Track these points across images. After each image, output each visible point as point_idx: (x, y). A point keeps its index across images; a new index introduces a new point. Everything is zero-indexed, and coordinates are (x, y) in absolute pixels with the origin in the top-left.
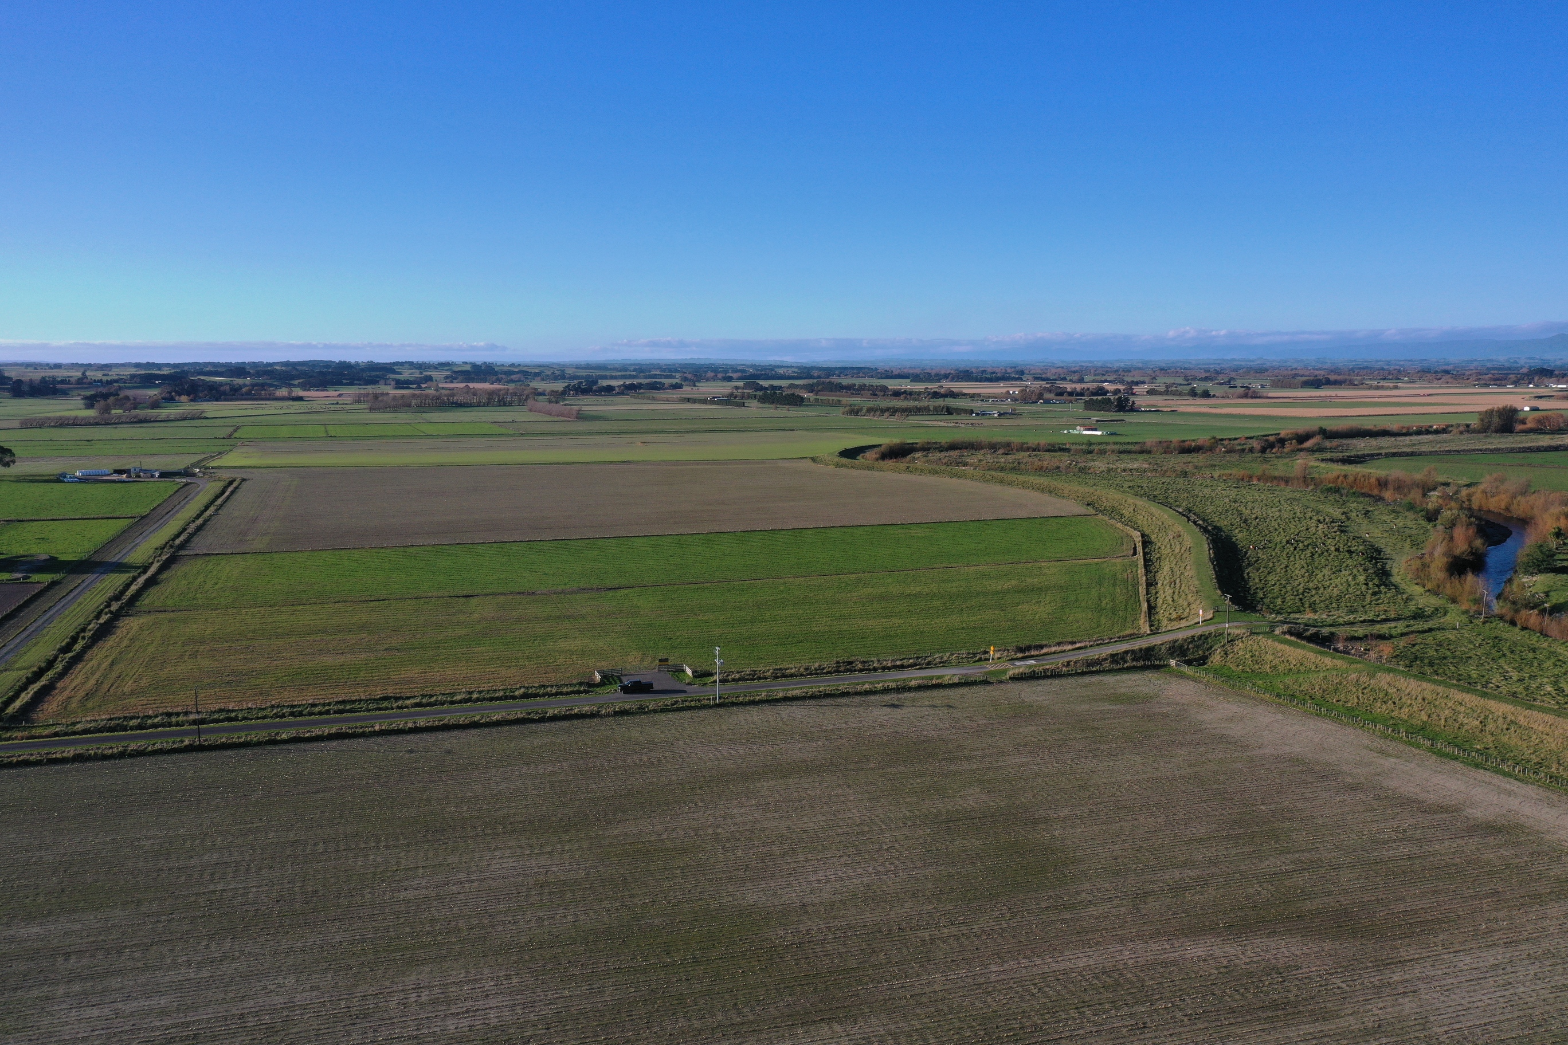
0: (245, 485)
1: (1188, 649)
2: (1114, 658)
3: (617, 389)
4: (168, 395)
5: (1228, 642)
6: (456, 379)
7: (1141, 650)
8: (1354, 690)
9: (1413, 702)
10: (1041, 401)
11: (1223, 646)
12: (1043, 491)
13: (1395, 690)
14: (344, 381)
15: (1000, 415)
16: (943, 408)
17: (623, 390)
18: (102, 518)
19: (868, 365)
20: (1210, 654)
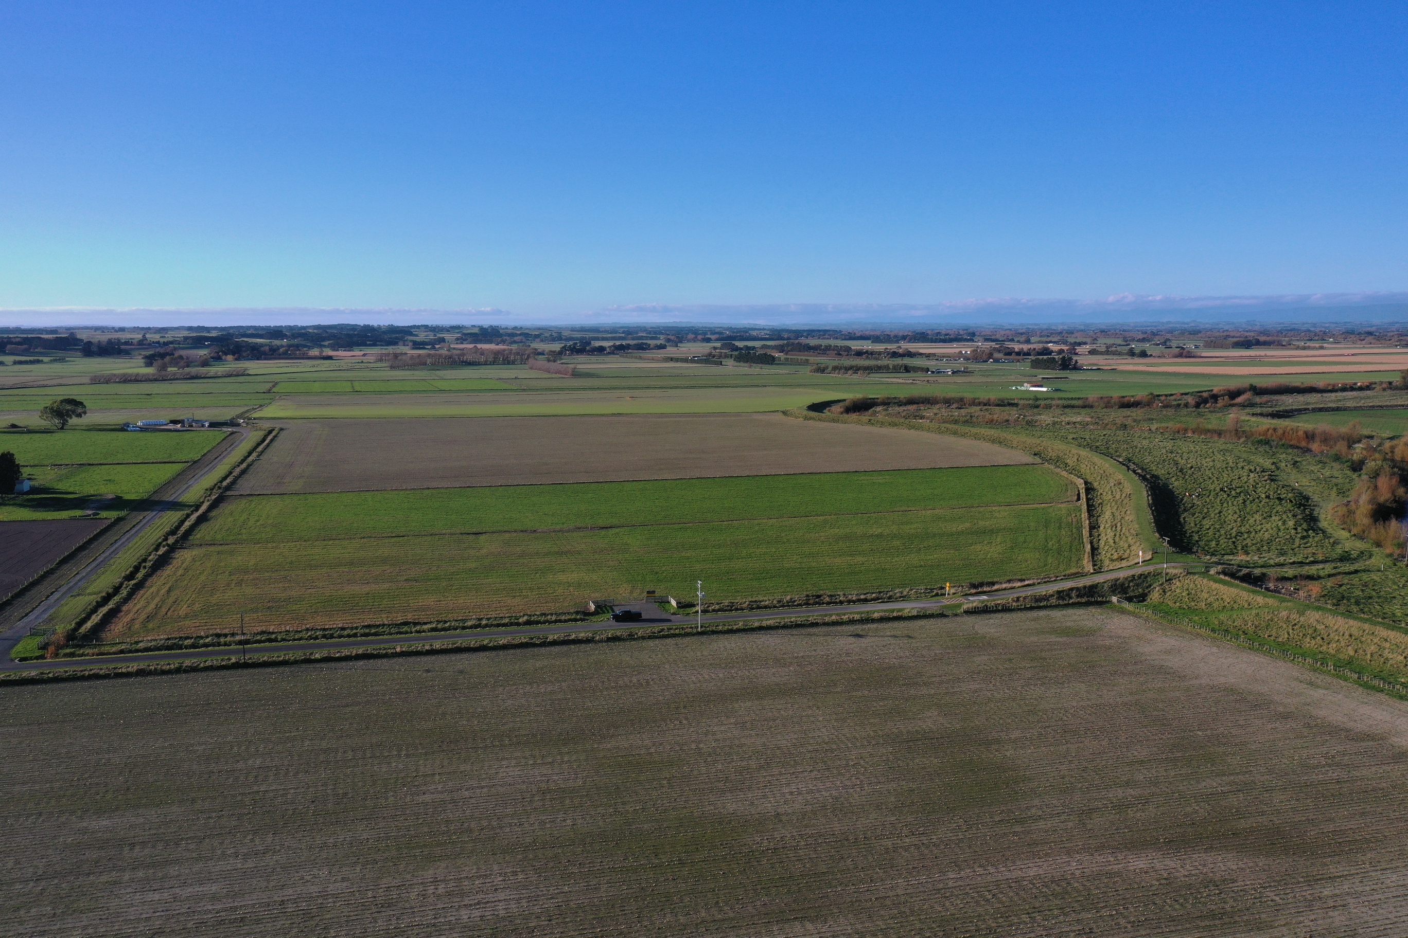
0: (283, 434)
1: (1129, 587)
2: (1060, 594)
3: (608, 350)
4: (216, 355)
5: (1166, 581)
6: (465, 340)
7: (1085, 587)
8: (1285, 626)
9: (1340, 638)
10: (991, 360)
11: (1162, 584)
12: (993, 441)
13: (1323, 627)
14: (368, 342)
15: (954, 373)
16: (901, 366)
17: (613, 351)
18: (161, 463)
19: (833, 328)
20: (1149, 592)
